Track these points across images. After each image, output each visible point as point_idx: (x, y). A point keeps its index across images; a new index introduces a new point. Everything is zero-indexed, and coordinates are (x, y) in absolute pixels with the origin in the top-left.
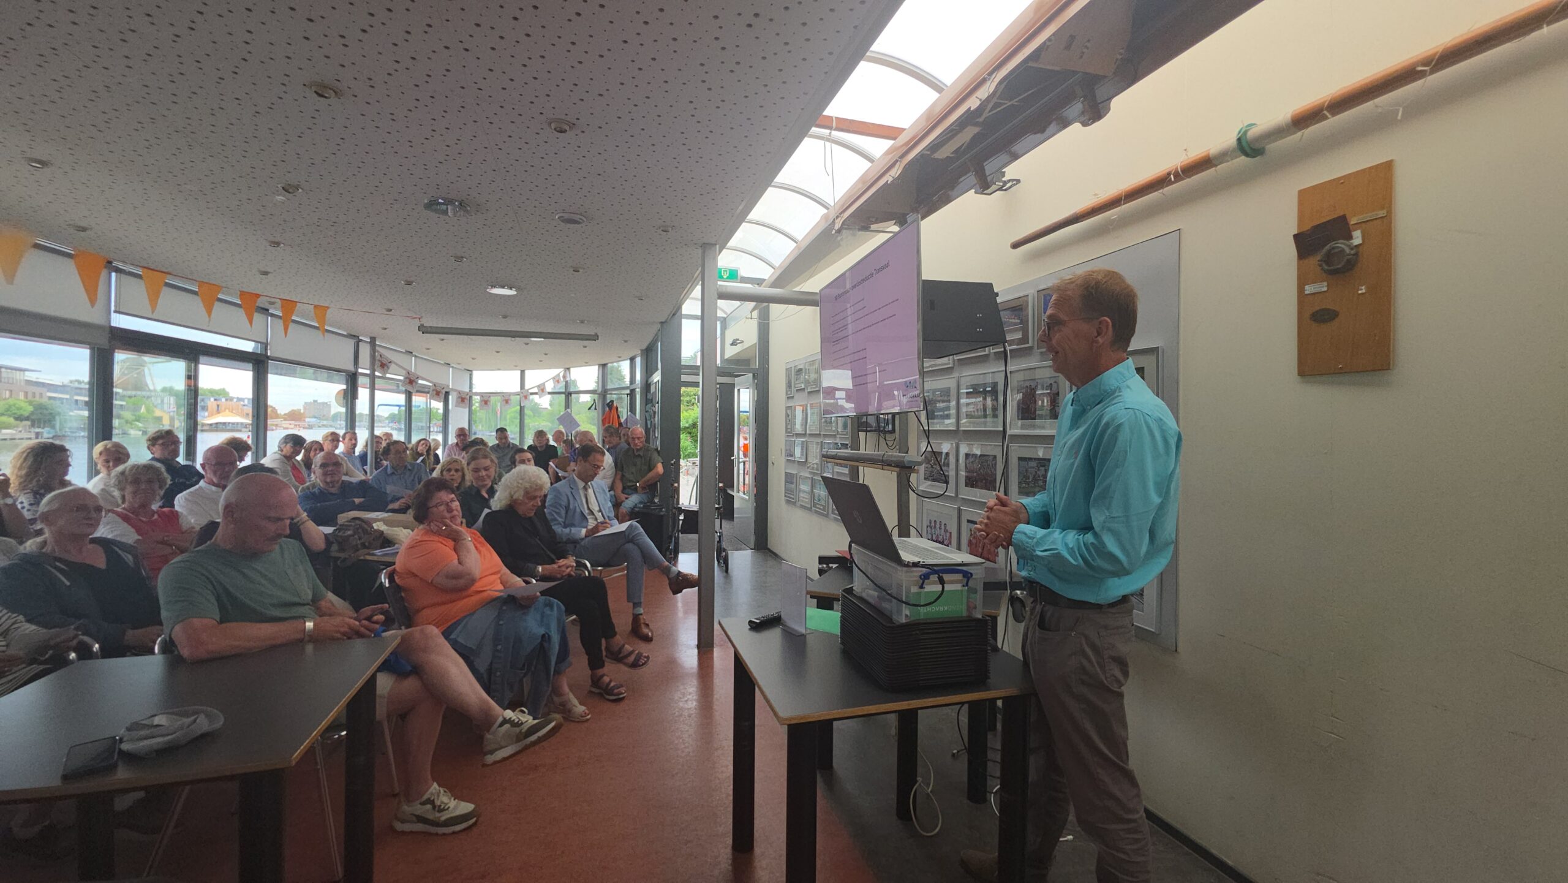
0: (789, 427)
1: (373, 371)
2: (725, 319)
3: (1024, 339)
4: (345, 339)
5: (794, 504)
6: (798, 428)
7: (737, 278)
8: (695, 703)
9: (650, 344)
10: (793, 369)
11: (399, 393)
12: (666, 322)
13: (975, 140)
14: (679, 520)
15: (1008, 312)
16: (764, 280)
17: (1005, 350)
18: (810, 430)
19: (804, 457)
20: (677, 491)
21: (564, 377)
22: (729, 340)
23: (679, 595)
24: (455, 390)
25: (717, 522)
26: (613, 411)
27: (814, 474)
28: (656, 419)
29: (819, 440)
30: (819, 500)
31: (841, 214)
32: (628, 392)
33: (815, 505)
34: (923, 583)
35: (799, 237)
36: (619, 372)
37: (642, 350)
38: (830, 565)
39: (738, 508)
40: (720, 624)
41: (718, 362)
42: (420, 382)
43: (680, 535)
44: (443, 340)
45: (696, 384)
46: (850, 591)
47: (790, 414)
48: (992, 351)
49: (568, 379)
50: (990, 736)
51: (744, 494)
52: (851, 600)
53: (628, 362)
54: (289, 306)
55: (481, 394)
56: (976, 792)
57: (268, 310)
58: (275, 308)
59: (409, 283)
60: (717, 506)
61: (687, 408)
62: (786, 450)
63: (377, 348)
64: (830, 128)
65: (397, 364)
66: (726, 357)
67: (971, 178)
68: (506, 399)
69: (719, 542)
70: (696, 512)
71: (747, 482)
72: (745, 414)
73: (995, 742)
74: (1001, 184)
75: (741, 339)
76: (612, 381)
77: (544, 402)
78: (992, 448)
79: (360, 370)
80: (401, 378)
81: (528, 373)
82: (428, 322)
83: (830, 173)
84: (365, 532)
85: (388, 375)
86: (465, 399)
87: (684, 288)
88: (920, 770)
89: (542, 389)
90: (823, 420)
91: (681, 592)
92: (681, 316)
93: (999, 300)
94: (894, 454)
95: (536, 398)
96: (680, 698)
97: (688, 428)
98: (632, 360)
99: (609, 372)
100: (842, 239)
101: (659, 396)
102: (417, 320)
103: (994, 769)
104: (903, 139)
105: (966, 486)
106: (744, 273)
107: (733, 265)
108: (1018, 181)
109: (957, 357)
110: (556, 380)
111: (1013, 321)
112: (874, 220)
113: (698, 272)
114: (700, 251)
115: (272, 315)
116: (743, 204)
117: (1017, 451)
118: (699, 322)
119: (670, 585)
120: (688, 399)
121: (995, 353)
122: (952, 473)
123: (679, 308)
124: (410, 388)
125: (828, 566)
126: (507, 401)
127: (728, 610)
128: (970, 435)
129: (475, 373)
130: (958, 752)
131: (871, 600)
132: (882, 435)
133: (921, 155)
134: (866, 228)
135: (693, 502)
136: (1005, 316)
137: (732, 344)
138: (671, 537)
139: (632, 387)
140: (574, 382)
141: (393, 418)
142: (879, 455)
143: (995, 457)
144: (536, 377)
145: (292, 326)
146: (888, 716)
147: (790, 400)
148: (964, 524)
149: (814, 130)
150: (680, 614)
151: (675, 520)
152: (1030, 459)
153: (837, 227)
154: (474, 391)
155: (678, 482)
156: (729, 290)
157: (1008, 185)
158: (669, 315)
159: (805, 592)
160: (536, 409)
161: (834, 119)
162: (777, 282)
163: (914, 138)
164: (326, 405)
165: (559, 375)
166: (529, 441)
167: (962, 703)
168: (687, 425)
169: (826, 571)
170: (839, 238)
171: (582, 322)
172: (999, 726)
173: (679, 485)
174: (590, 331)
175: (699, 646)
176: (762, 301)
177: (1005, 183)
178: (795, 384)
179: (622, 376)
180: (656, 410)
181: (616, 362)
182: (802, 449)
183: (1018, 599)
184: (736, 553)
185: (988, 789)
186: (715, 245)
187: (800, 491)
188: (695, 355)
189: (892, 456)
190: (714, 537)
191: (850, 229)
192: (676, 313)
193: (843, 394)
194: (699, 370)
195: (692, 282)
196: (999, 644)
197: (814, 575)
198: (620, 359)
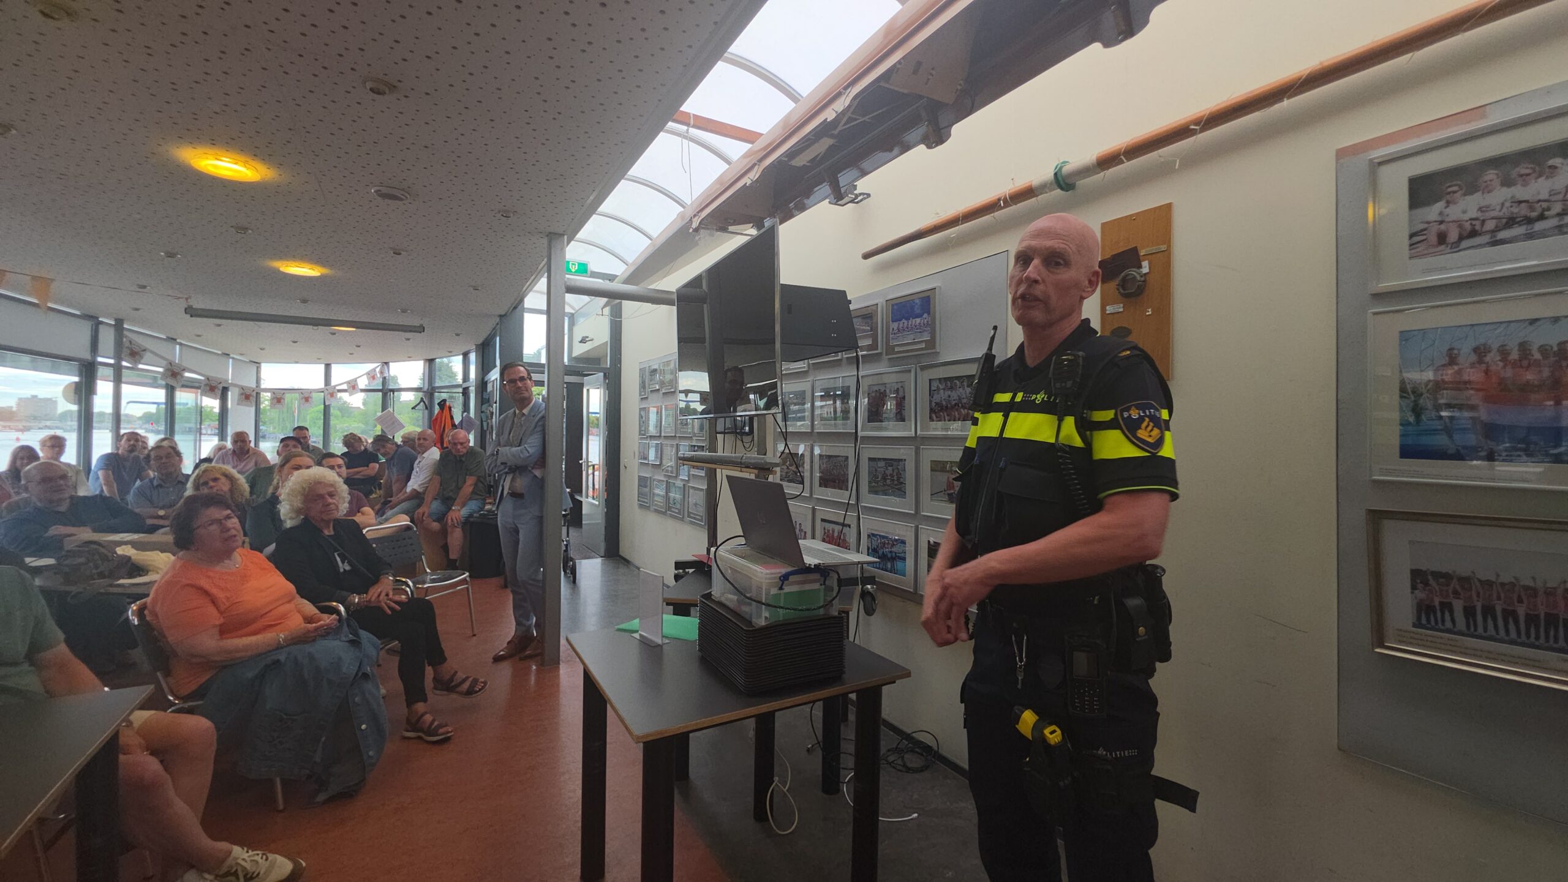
0: (643, 429)
1: (119, 360)
2: (573, 315)
3: (874, 346)
4: (78, 320)
5: (648, 508)
6: (652, 430)
7: (586, 272)
9: (486, 339)
10: (647, 369)
11: (156, 387)
12: (504, 315)
13: (831, 151)
15: (860, 319)
16: (616, 276)
17: (857, 356)
18: (665, 432)
19: (659, 460)
21: (381, 372)
22: (577, 337)
24: (235, 385)
25: (564, 529)
26: (446, 410)
27: (669, 477)
28: (494, 420)
29: (675, 442)
30: (675, 504)
31: (698, 212)
32: (460, 390)
33: (669, 509)
34: (780, 583)
35: (655, 234)
36: (449, 368)
37: (477, 346)
38: (687, 570)
39: (585, 515)
40: (567, 640)
41: (566, 360)
42: (187, 374)
44: (219, 325)
46: (708, 596)
47: (644, 415)
48: (845, 356)
49: (386, 375)
50: (843, 728)
51: (593, 498)
52: (708, 605)
53: (461, 357)
55: (273, 391)
56: (830, 783)
59: (171, 255)
60: (563, 513)
62: (640, 453)
63: (125, 333)
64: (688, 125)
65: (152, 352)
66: (575, 354)
67: (825, 189)
68: (306, 396)
69: (566, 551)
71: (597, 486)
72: (594, 415)
73: (849, 733)
74: (853, 196)
75: (591, 337)
76: (440, 378)
77: (356, 400)
78: (845, 449)
79: (100, 359)
80: (161, 370)
81: (335, 368)
82: (200, 304)
83: (688, 171)
84: (105, 558)
85: (141, 366)
86: (250, 396)
87: (527, 280)
88: (776, 769)
89: (353, 386)
90: (679, 421)
92: (523, 310)
93: (852, 307)
94: (753, 455)
95: (345, 396)
98: (466, 355)
99: (437, 368)
100: (699, 239)
101: (497, 396)
102: (183, 301)
103: (848, 761)
104: (760, 144)
105: (820, 486)
106: (594, 267)
107: (583, 259)
108: (869, 195)
109: (811, 362)
110: (371, 375)
111: (864, 327)
112: (732, 221)
113: (544, 263)
114: (545, 241)
116: (595, 194)
117: (869, 451)
118: (544, 317)
121: (847, 358)
122: (807, 474)
123: (521, 301)
124: (172, 382)
125: (684, 571)
126: (307, 399)
127: (576, 622)
128: (824, 437)
130: (813, 746)
131: (728, 603)
132: (739, 437)
133: (778, 161)
134: (724, 229)
136: (857, 324)
137: (581, 342)
139: (465, 385)
140: (395, 379)
141: (148, 418)
142: (736, 457)
143: (847, 458)
144: (342, 373)
146: (745, 721)
147: (644, 401)
148: (819, 524)
149: (671, 124)
152: (879, 459)
153: (695, 225)
154: (263, 386)
156: (578, 284)
157: (860, 198)
158: (509, 308)
159: (661, 601)
160: (346, 410)
161: (692, 116)
162: (631, 279)
163: (771, 143)
164: (51, 402)
165: (374, 370)
167: (816, 701)
169: (682, 577)
170: (697, 238)
171: (404, 311)
172: (852, 718)
174: (416, 322)
176: (614, 297)
177: (857, 196)
178: (649, 385)
179: (452, 373)
180: (494, 411)
181: (446, 357)
182: (656, 451)
183: (869, 593)
184: (584, 562)
185: (841, 780)
186: (563, 235)
187: (654, 494)
188: (539, 352)
189: (750, 458)
190: (560, 545)
191: (708, 229)
192: (517, 306)
193: (697, 397)
194: (544, 368)
195: (536, 273)
196: (851, 639)
197: (671, 581)
198: (450, 354)
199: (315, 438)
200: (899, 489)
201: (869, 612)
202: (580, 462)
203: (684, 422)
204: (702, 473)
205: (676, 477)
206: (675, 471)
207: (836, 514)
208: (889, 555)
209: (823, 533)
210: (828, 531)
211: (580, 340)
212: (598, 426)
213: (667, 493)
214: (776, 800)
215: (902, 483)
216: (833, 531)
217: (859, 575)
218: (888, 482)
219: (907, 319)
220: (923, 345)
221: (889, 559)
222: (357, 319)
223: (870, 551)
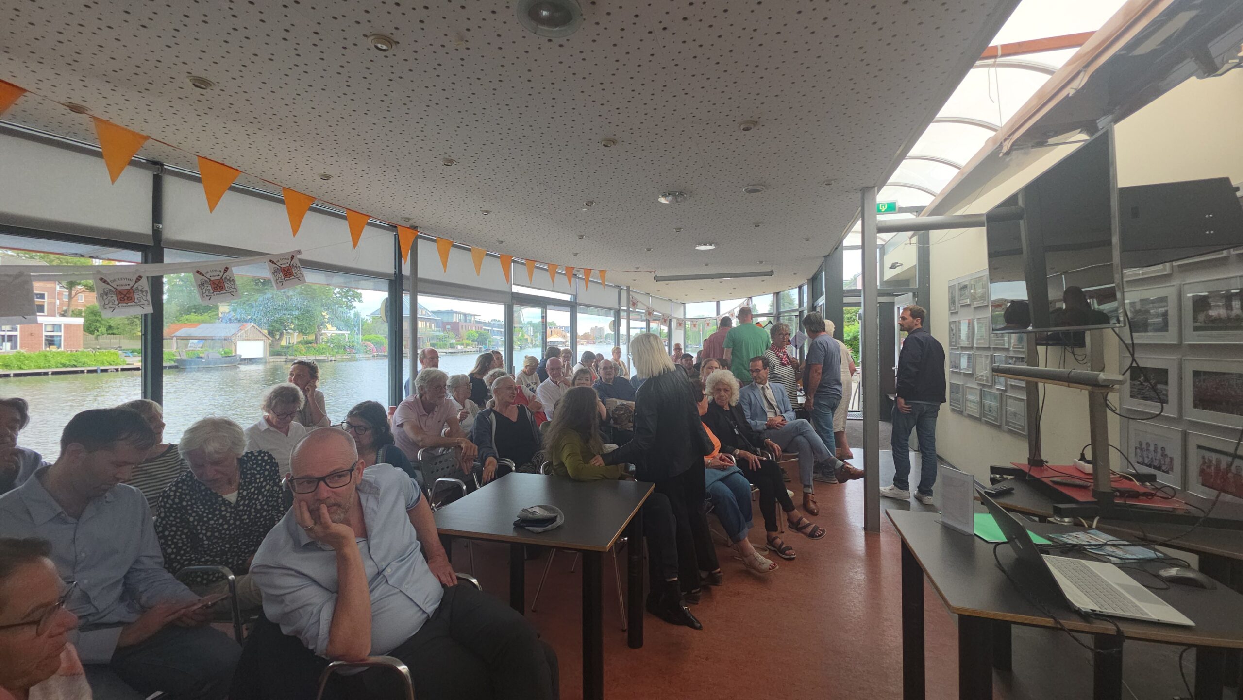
0: (954, 340)
1: (628, 308)
2: (883, 246)
4: (612, 289)
5: (961, 413)
7: (896, 210)
9: (815, 274)
11: (642, 321)
16: (923, 208)
18: (977, 344)
19: (971, 370)
22: (888, 263)
24: (675, 318)
27: (983, 385)
29: (989, 353)
32: (797, 313)
33: (985, 415)
35: (963, 163)
36: (789, 298)
37: (808, 280)
38: (1005, 476)
40: (886, 512)
41: (878, 283)
42: (655, 313)
44: (667, 284)
47: (954, 326)
53: (797, 289)
54: (587, 272)
57: (576, 275)
58: (580, 274)
59: (649, 250)
61: (848, 323)
63: (631, 293)
64: (998, 56)
65: (642, 303)
66: (885, 279)
68: (707, 321)
75: (900, 262)
76: (784, 306)
79: (622, 308)
80: (644, 311)
81: (722, 303)
82: (660, 274)
85: (637, 310)
86: (681, 323)
87: (845, 227)
90: (993, 334)
92: (843, 248)
94: (1085, 371)
98: (800, 288)
99: (781, 298)
102: (653, 273)
105: (1195, 407)
106: (901, 204)
109: (1177, 264)
114: (859, 195)
115: (579, 278)
118: (859, 252)
120: (850, 317)
122: (1172, 392)
123: (841, 242)
124: (648, 318)
129: (687, 305)
137: (891, 268)
139: (800, 309)
142: (1065, 372)
145: (589, 283)
147: (954, 315)
153: (1006, 149)
156: (888, 223)
158: (831, 250)
159: (973, 496)
161: (1002, 47)
162: (938, 209)
175: (866, 529)
176: (921, 229)
178: (959, 300)
179: (792, 301)
181: (787, 290)
182: (969, 361)
186: (874, 187)
187: (967, 400)
188: (855, 279)
191: (1024, 148)
192: (838, 247)
194: (861, 293)
195: (852, 220)
198: (790, 288)
204: (1022, 385)
205: (991, 387)
206: (990, 381)
207: (1224, 442)
210: (1211, 461)
211: (890, 266)
213: (981, 398)
216: (1219, 462)
222: (733, 272)
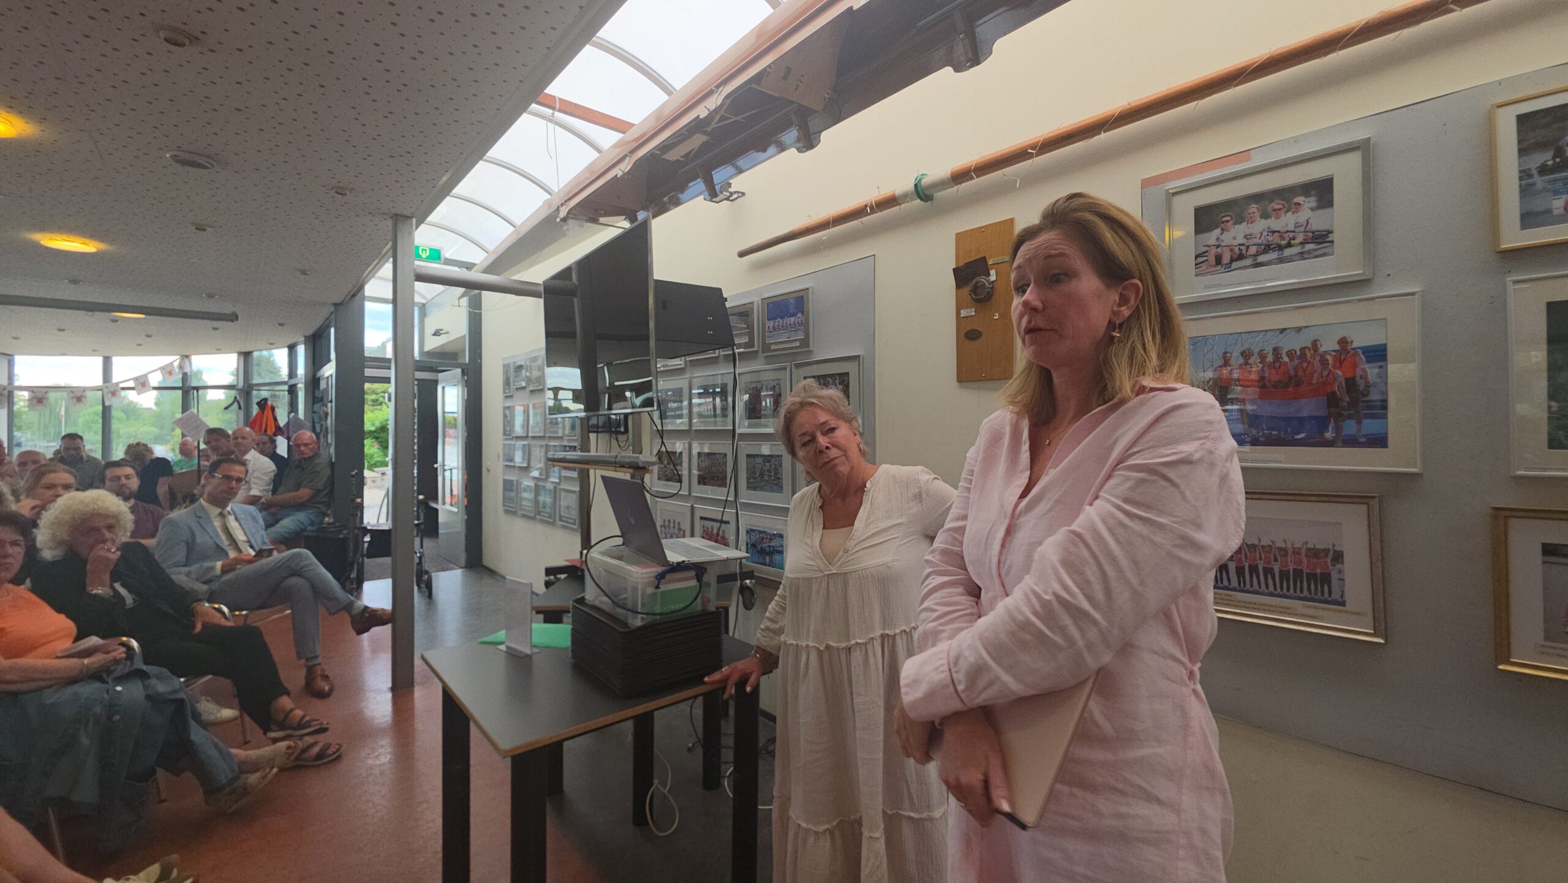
2: (424, 305)
3: (750, 344)
5: (514, 513)
6: (518, 429)
8: (389, 757)
9: (319, 329)
10: (512, 366)
12: (341, 304)
13: (704, 148)
14: (364, 542)
15: (736, 317)
16: (475, 265)
17: (734, 353)
18: (533, 432)
19: (526, 462)
20: (360, 507)
21: (181, 367)
22: (430, 329)
23: (365, 635)
25: (417, 541)
26: (268, 412)
27: (538, 479)
28: (329, 421)
29: (543, 443)
30: (544, 507)
31: (566, 201)
32: (286, 387)
33: (539, 513)
34: (658, 584)
35: (519, 220)
36: (270, 362)
37: (306, 338)
38: (559, 576)
39: (442, 523)
40: (423, 658)
43: (366, 560)
45: (387, 380)
46: (581, 601)
48: (722, 353)
49: (187, 370)
50: (723, 723)
51: (452, 505)
52: (581, 610)
53: (285, 351)
56: (711, 781)
60: (416, 522)
61: (372, 408)
62: (504, 454)
64: (553, 108)
66: (427, 348)
67: (699, 185)
68: (78, 396)
69: (420, 563)
70: (387, 533)
71: (455, 492)
72: (451, 415)
73: (728, 728)
74: (728, 194)
76: (260, 374)
77: (147, 400)
78: (723, 447)
81: (117, 362)
83: (553, 156)
87: (368, 265)
88: (656, 772)
89: (142, 384)
90: (548, 421)
91: (367, 630)
92: (364, 298)
93: (728, 305)
94: (628, 455)
95: (132, 396)
96: (369, 754)
97: (374, 432)
98: (292, 348)
99: (255, 363)
100: (568, 229)
101: (332, 394)
103: (728, 755)
104: (632, 134)
105: (699, 483)
106: (448, 254)
107: (435, 245)
108: (743, 194)
109: (688, 359)
110: (167, 370)
111: (740, 325)
112: (603, 212)
114: (390, 223)
116: (449, 175)
117: (746, 448)
118: (389, 308)
119: (353, 623)
120: (374, 397)
121: (725, 355)
122: (685, 473)
123: (361, 288)
125: (555, 577)
126: (78, 399)
127: (433, 640)
128: (703, 434)
129: (19, 360)
130: (693, 745)
131: (605, 608)
132: (614, 436)
133: (651, 154)
134: (594, 220)
135: (383, 520)
136: (733, 321)
137: (434, 335)
138: (352, 564)
139: (293, 382)
140: (199, 373)
142: (612, 457)
143: (725, 455)
144: (126, 368)
146: (623, 724)
147: (508, 400)
148: (697, 521)
149: (534, 106)
150: (367, 654)
151: (358, 541)
152: (757, 456)
153: (563, 213)
154: (17, 383)
155: (362, 496)
156: (430, 272)
157: (735, 196)
159: (529, 608)
160: (132, 411)
162: (493, 268)
163: (642, 136)
165: (171, 364)
166: (118, 453)
167: (695, 697)
168: (373, 429)
169: (553, 583)
170: (565, 228)
171: (210, 296)
172: (732, 712)
173: (363, 500)
174: (227, 309)
175: (393, 689)
177: (732, 194)
178: (514, 381)
179: (275, 368)
180: (329, 411)
181: (266, 349)
182: (524, 453)
183: (748, 587)
184: (442, 574)
185: (722, 775)
186: (411, 218)
187: (521, 499)
188: (384, 346)
189: (624, 457)
190: (413, 559)
191: (578, 219)
192: (356, 293)
193: (570, 395)
194: (390, 363)
195: (379, 258)
196: (731, 634)
197: (540, 588)
198: (272, 346)
199: (92, 445)
200: (777, 484)
201: (748, 606)
202: (435, 466)
203: (554, 421)
204: (575, 475)
205: (546, 480)
206: (544, 473)
207: (714, 511)
208: (768, 550)
209: (702, 531)
210: (708, 528)
211: (433, 333)
212: (455, 427)
213: (536, 497)
214: (655, 801)
215: (779, 478)
216: (712, 529)
217: (738, 571)
218: (766, 478)
219: (782, 318)
220: (798, 344)
221: (767, 554)
222: (146, 304)
223: (749, 546)
